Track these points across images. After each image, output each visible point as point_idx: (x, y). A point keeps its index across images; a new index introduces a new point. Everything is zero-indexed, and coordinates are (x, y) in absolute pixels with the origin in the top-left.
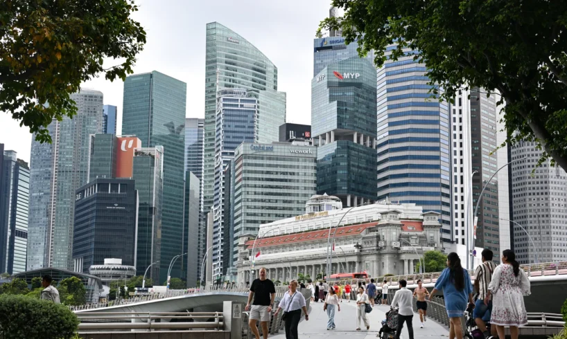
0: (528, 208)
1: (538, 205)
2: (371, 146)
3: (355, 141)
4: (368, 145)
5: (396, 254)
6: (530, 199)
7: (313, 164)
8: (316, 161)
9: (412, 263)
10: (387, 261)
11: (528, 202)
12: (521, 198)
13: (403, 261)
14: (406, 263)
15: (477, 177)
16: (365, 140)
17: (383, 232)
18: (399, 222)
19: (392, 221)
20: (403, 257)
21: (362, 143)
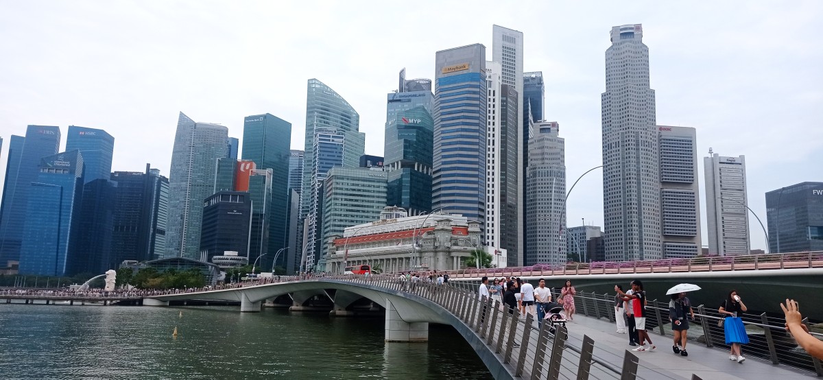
0: (538, 221)
1: (545, 219)
2: (427, 173)
3: (416, 169)
4: (425, 173)
5: (448, 252)
6: (539, 215)
7: (385, 185)
8: (387, 182)
9: (459, 259)
10: (441, 256)
11: (538, 217)
12: (533, 214)
13: (453, 257)
14: (455, 259)
15: (504, 198)
16: (423, 169)
17: (439, 235)
18: (450, 228)
19: (446, 227)
20: (453, 254)
21: (421, 171)
